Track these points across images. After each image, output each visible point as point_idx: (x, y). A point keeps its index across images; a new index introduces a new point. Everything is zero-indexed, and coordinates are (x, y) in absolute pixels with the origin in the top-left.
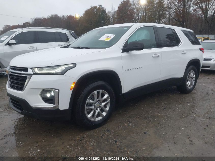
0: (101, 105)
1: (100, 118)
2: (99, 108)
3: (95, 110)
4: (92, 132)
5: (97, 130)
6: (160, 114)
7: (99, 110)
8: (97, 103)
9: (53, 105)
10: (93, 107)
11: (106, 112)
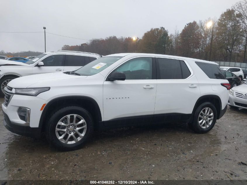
0: (75, 130)
1: (73, 142)
2: (73, 132)
3: (68, 133)
4: (61, 154)
5: (67, 152)
6: (144, 149)
7: (72, 134)
8: (71, 127)
9: (25, 122)
10: (65, 130)
11: (81, 138)
